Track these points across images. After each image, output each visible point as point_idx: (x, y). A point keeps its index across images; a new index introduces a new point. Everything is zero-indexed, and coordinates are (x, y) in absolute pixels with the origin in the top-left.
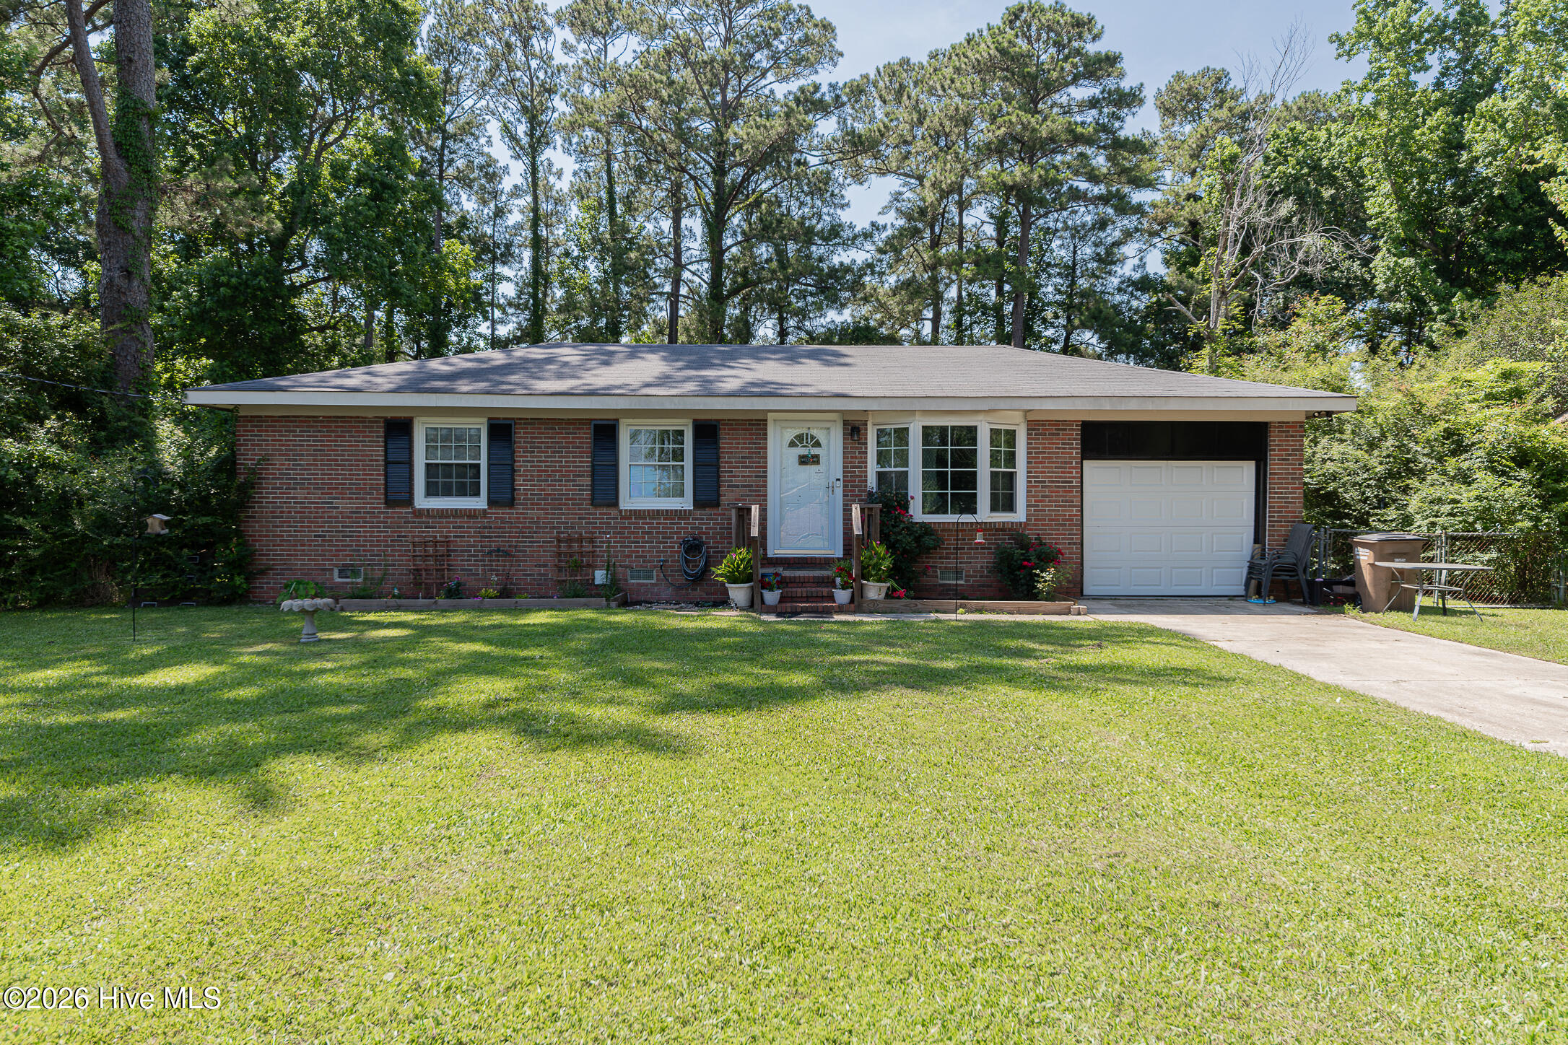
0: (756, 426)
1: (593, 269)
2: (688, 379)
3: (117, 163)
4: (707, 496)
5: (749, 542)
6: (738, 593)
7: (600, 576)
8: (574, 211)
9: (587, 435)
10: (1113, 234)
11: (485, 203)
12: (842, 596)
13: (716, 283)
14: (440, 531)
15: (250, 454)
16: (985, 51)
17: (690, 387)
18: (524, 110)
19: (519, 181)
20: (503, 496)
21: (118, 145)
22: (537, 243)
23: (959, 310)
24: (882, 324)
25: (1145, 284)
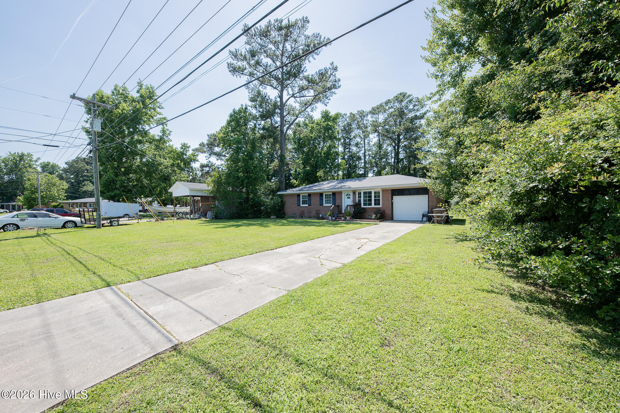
0: (340, 193)
4: (334, 204)
6: (330, 218)
7: (321, 216)
9: (319, 195)
12: (343, 218)
14: (303, 209)
15: (284, 199)
20: (310, 204)
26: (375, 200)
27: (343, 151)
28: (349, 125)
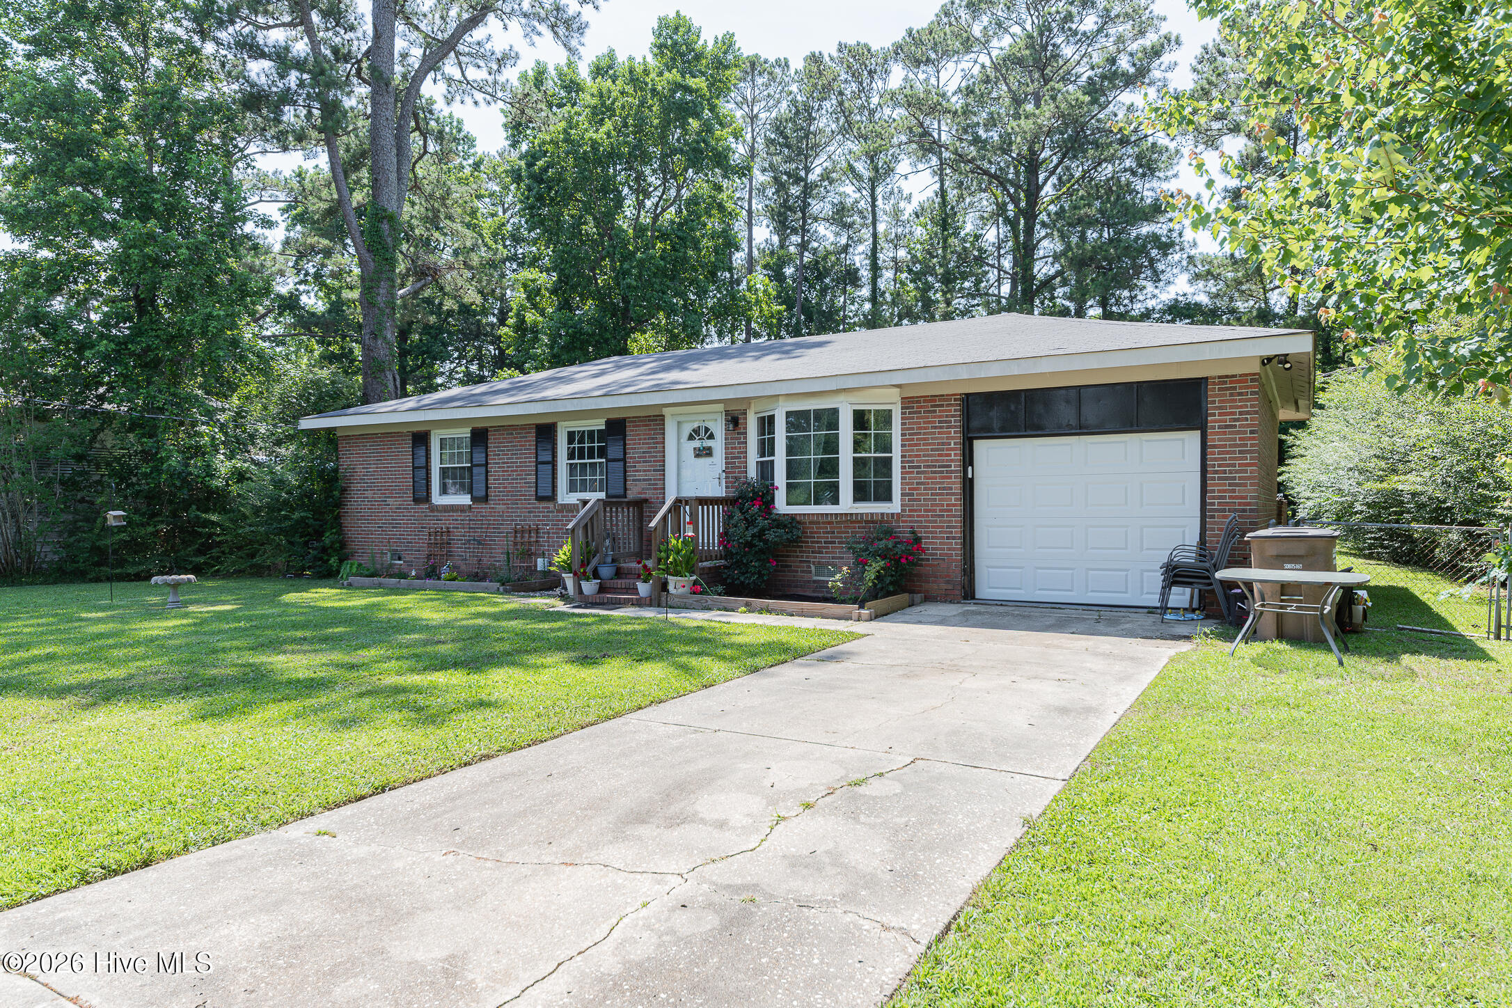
0: (654, 420)
3: (367, 256)
4: (617, 491)
6: (569, 583)
7: (541, 565)
9: (532, 436)
12: (644, 589)
14: (446, 522)
20: (481, 493)
26: (859, 464)
27: (776, 239)
28: (804, 113)
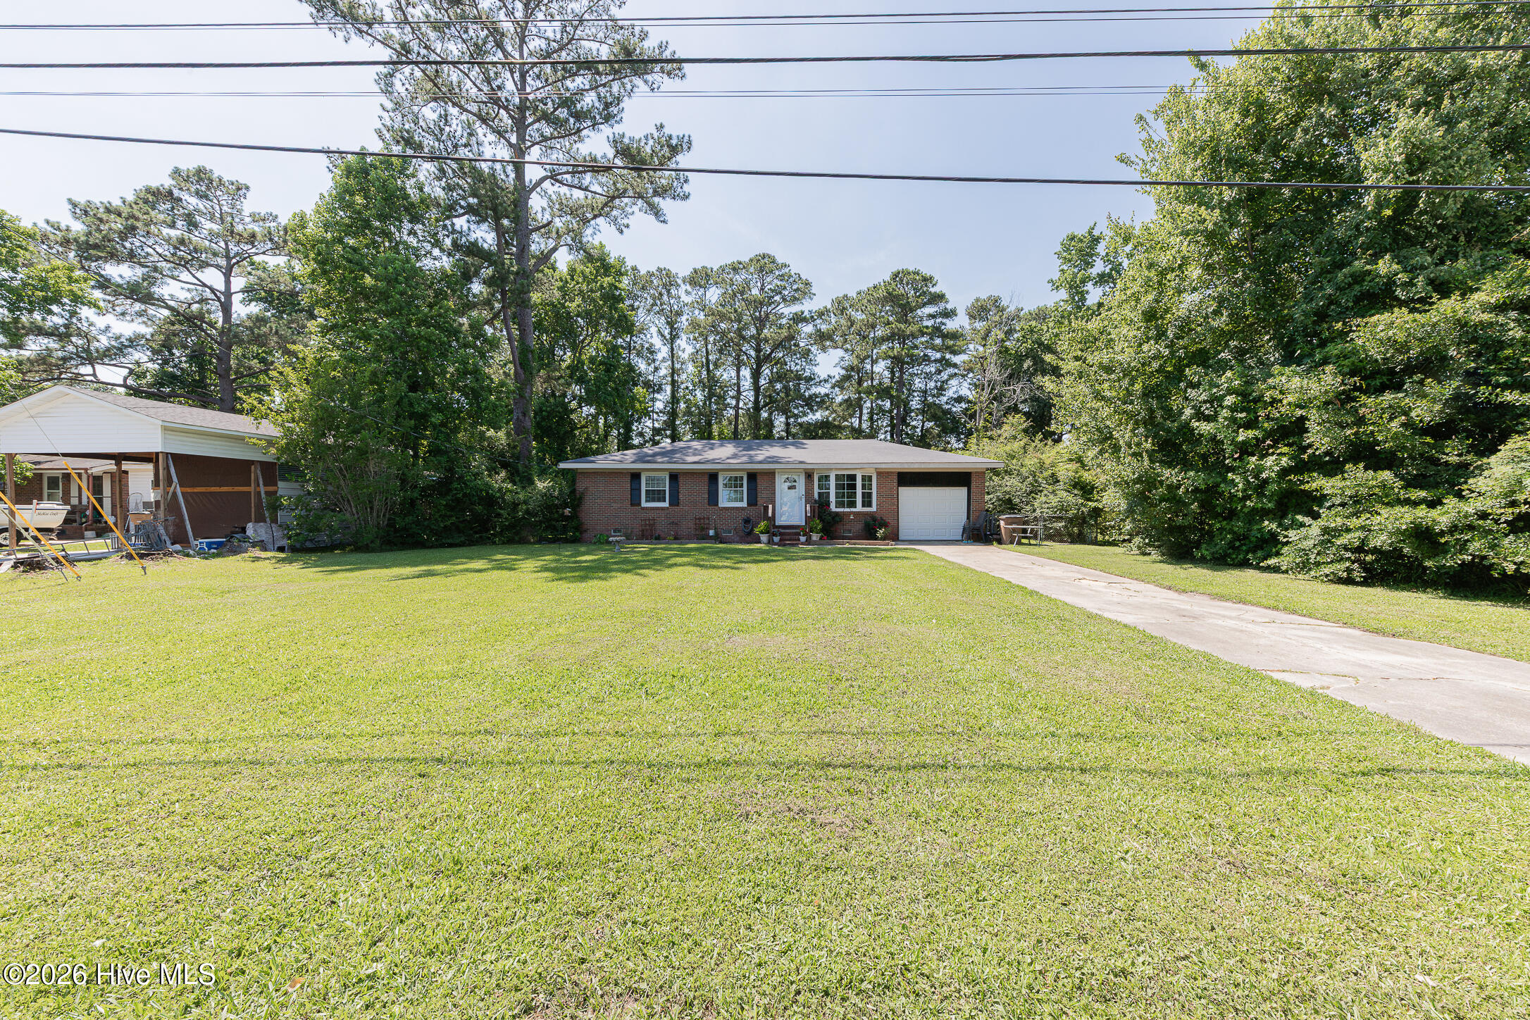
0: (771, 474)
1: (699, 395)
2: (744, 455)
3: (520, 371)
4: (752, 501)
5: (768, 519)
6: (764, 538)
7: (712, 533)
8: (690, 368)
9: (706, 478)
10: (944, 376)
11: (649, 365)
12: (803, 539)
13: (756, 402)
14: (651, 515)
15: (581, 485)
16: (882, 293)
17: (745, 459)
18: (668, 323)
19: (666, 355)
20: (675, 501)
21: (521, 364)
22: (673, 383)
23: (871, 414)
24: (834, 419)
25: (960, 399)
26: (863, 494)
